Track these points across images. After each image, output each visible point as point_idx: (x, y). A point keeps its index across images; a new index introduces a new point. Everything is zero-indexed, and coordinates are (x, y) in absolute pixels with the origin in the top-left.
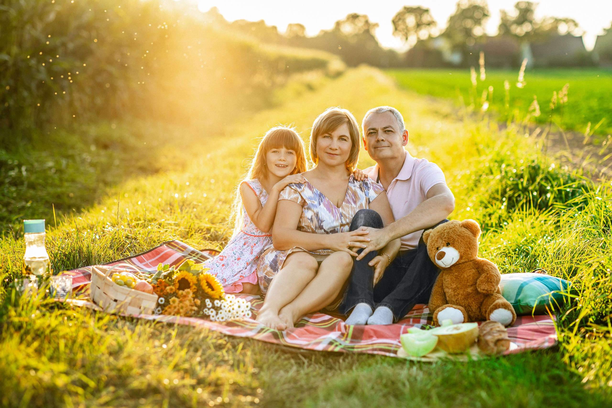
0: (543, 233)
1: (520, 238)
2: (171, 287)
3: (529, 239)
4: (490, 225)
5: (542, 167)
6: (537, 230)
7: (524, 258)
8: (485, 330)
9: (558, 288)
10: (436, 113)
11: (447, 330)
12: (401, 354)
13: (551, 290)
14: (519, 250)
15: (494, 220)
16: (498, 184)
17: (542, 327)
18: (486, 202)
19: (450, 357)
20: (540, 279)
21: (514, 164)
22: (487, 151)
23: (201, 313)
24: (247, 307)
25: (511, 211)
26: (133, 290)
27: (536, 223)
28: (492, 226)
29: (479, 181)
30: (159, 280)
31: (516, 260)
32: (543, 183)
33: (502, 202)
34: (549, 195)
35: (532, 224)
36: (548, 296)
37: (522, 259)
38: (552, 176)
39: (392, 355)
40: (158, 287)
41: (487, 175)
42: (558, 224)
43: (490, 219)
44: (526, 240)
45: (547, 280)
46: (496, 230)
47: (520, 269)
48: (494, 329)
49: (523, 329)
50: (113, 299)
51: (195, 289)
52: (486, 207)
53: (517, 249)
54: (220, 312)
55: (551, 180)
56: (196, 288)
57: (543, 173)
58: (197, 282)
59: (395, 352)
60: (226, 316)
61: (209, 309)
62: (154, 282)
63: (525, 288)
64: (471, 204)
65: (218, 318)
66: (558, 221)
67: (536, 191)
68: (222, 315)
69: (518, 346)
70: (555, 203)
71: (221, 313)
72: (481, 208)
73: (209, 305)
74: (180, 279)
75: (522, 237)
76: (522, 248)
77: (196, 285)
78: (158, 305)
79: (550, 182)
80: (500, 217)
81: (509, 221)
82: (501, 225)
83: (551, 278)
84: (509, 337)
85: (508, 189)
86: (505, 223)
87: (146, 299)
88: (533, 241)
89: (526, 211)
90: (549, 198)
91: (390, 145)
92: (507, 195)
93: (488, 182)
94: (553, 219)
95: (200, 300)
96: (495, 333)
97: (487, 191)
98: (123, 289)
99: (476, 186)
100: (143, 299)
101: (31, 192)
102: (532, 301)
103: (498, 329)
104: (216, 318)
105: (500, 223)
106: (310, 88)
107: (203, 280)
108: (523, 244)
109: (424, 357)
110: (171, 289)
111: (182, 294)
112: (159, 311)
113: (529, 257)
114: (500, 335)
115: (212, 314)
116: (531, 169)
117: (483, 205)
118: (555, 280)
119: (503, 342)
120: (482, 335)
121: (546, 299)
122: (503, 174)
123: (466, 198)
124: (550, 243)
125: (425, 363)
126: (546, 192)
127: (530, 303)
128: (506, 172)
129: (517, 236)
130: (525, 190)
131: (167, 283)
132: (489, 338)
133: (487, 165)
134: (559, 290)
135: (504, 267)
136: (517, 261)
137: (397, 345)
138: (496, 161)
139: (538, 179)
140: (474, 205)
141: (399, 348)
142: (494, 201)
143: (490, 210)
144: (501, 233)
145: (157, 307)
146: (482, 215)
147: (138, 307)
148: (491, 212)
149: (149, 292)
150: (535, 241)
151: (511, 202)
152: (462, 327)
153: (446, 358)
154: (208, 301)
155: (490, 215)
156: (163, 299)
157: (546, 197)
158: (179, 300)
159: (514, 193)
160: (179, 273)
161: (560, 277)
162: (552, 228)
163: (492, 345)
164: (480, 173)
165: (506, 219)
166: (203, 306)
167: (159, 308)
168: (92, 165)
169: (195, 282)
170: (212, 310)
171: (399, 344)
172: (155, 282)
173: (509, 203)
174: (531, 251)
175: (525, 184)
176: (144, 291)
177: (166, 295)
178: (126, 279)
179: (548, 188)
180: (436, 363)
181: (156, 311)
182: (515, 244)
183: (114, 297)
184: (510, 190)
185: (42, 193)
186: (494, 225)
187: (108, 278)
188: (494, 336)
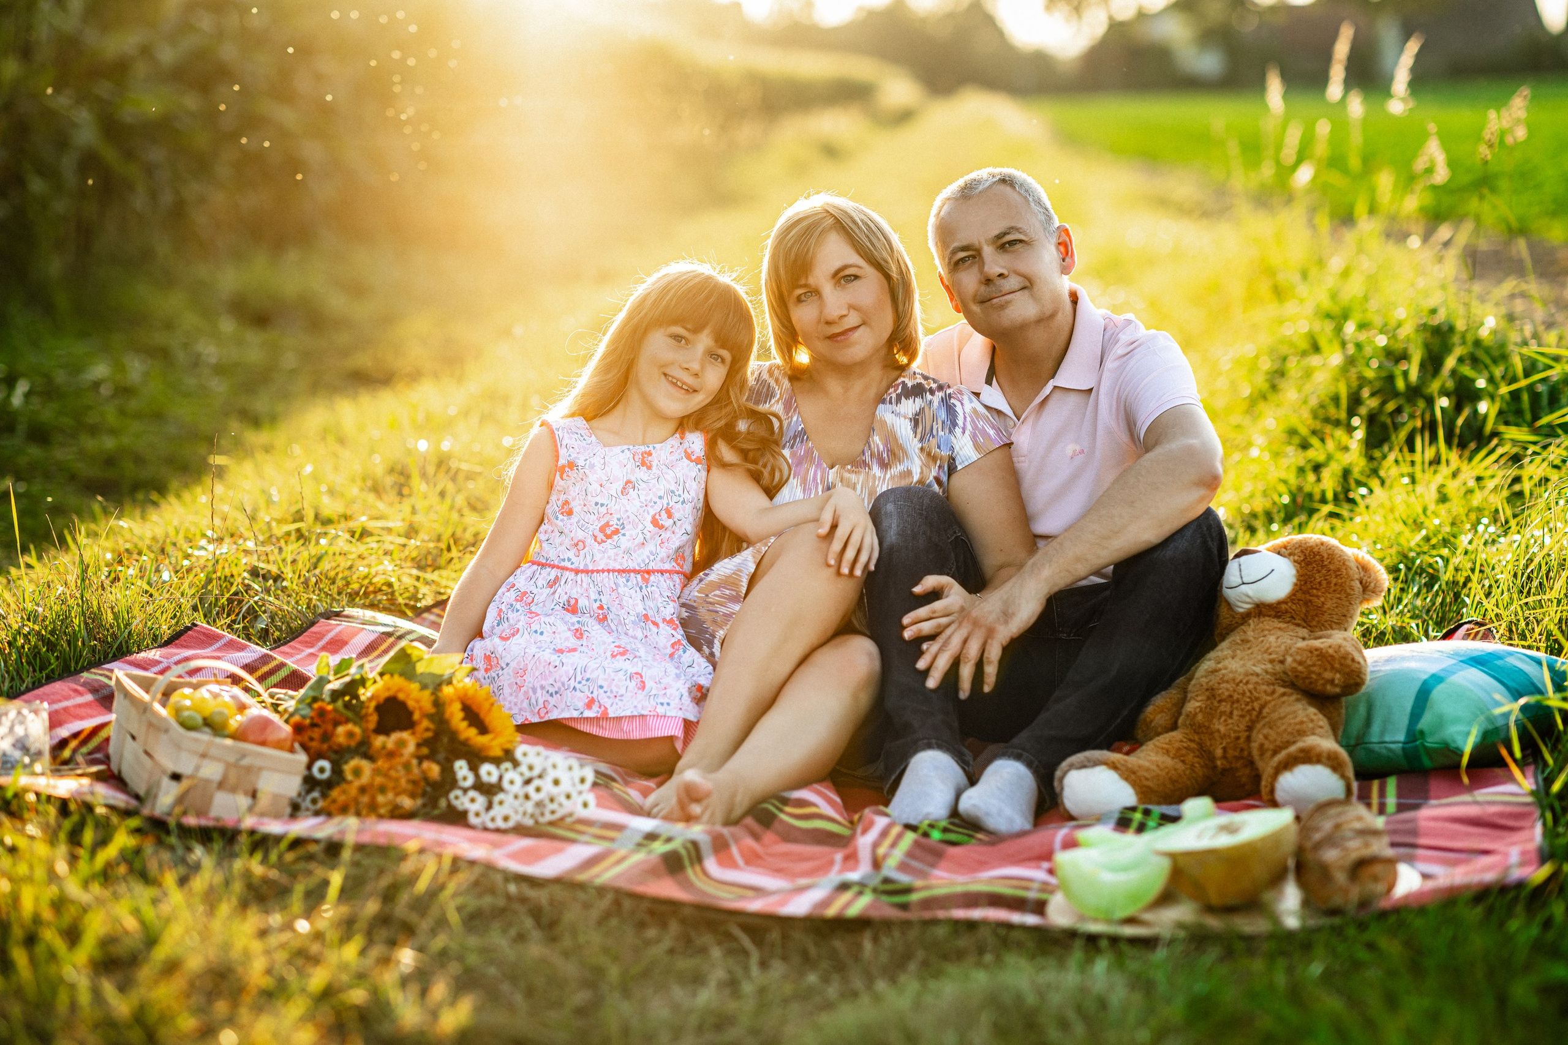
0: (1473, 516)
1: (1407, 532)
2: (350, 726)
3: (1435, 535)
4: (1317, 497)
5: (1460, 325)
6: (1457, 506)
7: (1424, 590)
8: (1317, 829)
9: (1533, 684)
10: (1162, 203)
11: (1199, 836)
12: (1059, 915)
13: (1516, 695)
14: (1409, 569)
15: (1329, 482)
16: (1337, 380)
17: (1493, 809)
18: (1304, 431)
19: (1214, 923)
20: (1479, 661)
21: (1377, 321)
22: (1303, 290)
23: (443, 803)
24: (583, 781)
25: (1377, 454)
26: (229, 742)
27: (1453, 488)
28: (1323, 501)
29: (1281, 373)
30: (316, 706)
31: (1400, 600)
32: (1467, 371)
33: (1350, 430)
34: (1483, 407)
35: (1441, 488)
36: (1507, 715)
37: (1417, 594)
38: (1487, 351)
39: (1031, 920)
40: (314, 725)
41: (1304, 354)
42: (1517, 488)
43: (1319, 480)
44: (1427, 539)
45: (1499, 663)
46: (1337, 510)
47: (1414, 625)
48: (1345, 827)
49: (1435, 819)
50: (169, 772)
51: (427, 729)
52: (1305, 446)
53: (1402, 566)
54: (497, 799)
55: (1488, 361)
56: (432, 726)
57: (1464, 343)
58: (433, 710)
59: (1039, 907)
60: (516, 812)
61: (465, 791)
62: (303, 712)
63: (1438, 693)
64: (1260, 440)
65: (493, 820)
66: (1517, 480)
67: (1448, 395)
68: (504, 810)
69: (1425, 876)
70: (1502, 428)
71: (501, 803)
72: (1291, 450)
73: (465, 779)
74: (381, 700)
75: (1413, 531)
76: (1418, 562)
77: (430, 717)
78: (310, 782)
79: (1486, 367)
80: (1346, 473)
81: (1375, 483)
82: (1351, 495)
83: (1511, 654)
84: (1393, 845)
85: (1366, 393)
86: (1363, 491)
87: (270, 769)
88: (1445, 542)
89: (1423, 452)
90: (1486, 416)
91: (1028, 284)
92: (1363, 411)
93: (1308, 373)
94: (1501, 473)
95: (438, 763)
96: (1350, 839)
97: (1305, 402)
98: (196, 740)
99: (1274, 387)
100: (260, 769)
101: (34, 452)
102: (1458, 733)
103: (1358, 825)
104: (486, 818)
105: (1347, 490)
106: (831, 152)
107: (451, 701)
108: (1418, 550)
109: (1131, 921)
110: (350, 734)
111: (384, 747)
112: (314, 801)
113: (1436, 587)
114: (1367, 845)
115: (473, 808)
116: (1428, 335)
117: (1296, 440)
118: (1520, 659)
119: (1378, 869)
120: (1309, 845)
121: (1500, 722)
122: (1351, 349)
123: (1246, 421)
124: (1497, 545)
125: (1134, 941)
126: (1475, 396)
127: (1454, 741)
128: (1359, 346)
129: (1400, 527)
130: (1415, 393)
131: (342, 714)
132: (1331, 855)
133: (1303, 327)
134: (1540, 692)
135: (1365, 620)
136: (1405, 602)
137: (1045, 883)
138: (1328, 316)
139: (1450, 362)
140: (1270, 443)
141: (1052, 892)
142: (1328, 429)
143: (1316, 453)
144: (1351, 519)
145: (309, 792)
146: (1294, 470)
147: (246, 793)
148: (1321, 458)
149: (279, 745)
150: (1452, 539)
151: (1376, 429)
152: (1244, 823)
153: (1200, 926)
154: (461, 768)
155: (1317, 468)
156: (325, 764)
157: (1475, 412)
158: (373, 766)
159: (1384, 403)
160: (381, 683)
161: (1538, 649)
162: (1498, 501)
163: (1341, 878)
164: (1284, 350)
165: (1363, 479)
166: (449, 781)
167: (316, 794)
168: (220, 370)
169: (428, 706)
170: (472, 794)
171: (1052, 880)
172: (307, 711)
173: (1370, 433)
174: (1442, 570)
175: (1414, 375)
176: (263, 743)
177: (336, 752)
178: (211, 707)
179: (1481, 383)
180: (1171, 942)
181: (307, 803)
182: (1393, 551)
183: (172, 767)
184: (1373, 395)
185: (63, 454)
186: (1330, 495)
187: (157, 707)
188: (1346, 849)
